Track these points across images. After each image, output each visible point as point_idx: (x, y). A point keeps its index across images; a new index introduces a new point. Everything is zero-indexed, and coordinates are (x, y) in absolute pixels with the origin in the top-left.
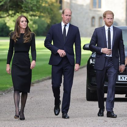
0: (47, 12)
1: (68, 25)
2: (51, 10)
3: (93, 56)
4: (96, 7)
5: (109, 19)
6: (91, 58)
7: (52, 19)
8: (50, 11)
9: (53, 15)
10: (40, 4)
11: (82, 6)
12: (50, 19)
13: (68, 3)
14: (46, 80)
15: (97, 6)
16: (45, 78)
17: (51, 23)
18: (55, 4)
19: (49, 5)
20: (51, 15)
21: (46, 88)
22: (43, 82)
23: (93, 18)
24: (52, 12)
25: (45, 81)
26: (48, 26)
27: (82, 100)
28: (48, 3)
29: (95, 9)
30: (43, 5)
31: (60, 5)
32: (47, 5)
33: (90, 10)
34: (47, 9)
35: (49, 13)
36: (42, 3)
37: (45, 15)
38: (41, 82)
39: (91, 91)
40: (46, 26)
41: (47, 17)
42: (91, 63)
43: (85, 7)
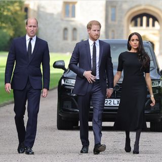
0: (9, 23)
1: (34, 39)
2: (15, 20)
3: (65, 76)
4: (68, 17)
5: (95, 30)
6: (63, 77)
7: (16, 30)
8: (13, 21)
9: (16, 26)
10: (2, 12)
11: (52, 15)
12: (14, 30)
13: (35, 11)
14: (8, 104)
15: (70, 15)
16: (7, 102)
17: (14, 35)
18: (19, 13)
19: (12, 14)
20: (14, 26)
21: (9, 114)
22: (5, 107)
23: (66, 29)
24: (16, 22)
25: (7, 106)
26: (11, 39)
27: (52, 129)
28: (11, 11)
29: (67, 19)
30: (5, 13)
31: (25, 14)
32: (9, 14)
33: (62, 20)
34: (10, 18)
35: (12, 24)
36: (4, 11)
37: (7, 26)
38: (2, 106)
39: (62, 118)
40: (8, 38)
41: (9, 28)
42: (63, 85)
43: (55, 16)
